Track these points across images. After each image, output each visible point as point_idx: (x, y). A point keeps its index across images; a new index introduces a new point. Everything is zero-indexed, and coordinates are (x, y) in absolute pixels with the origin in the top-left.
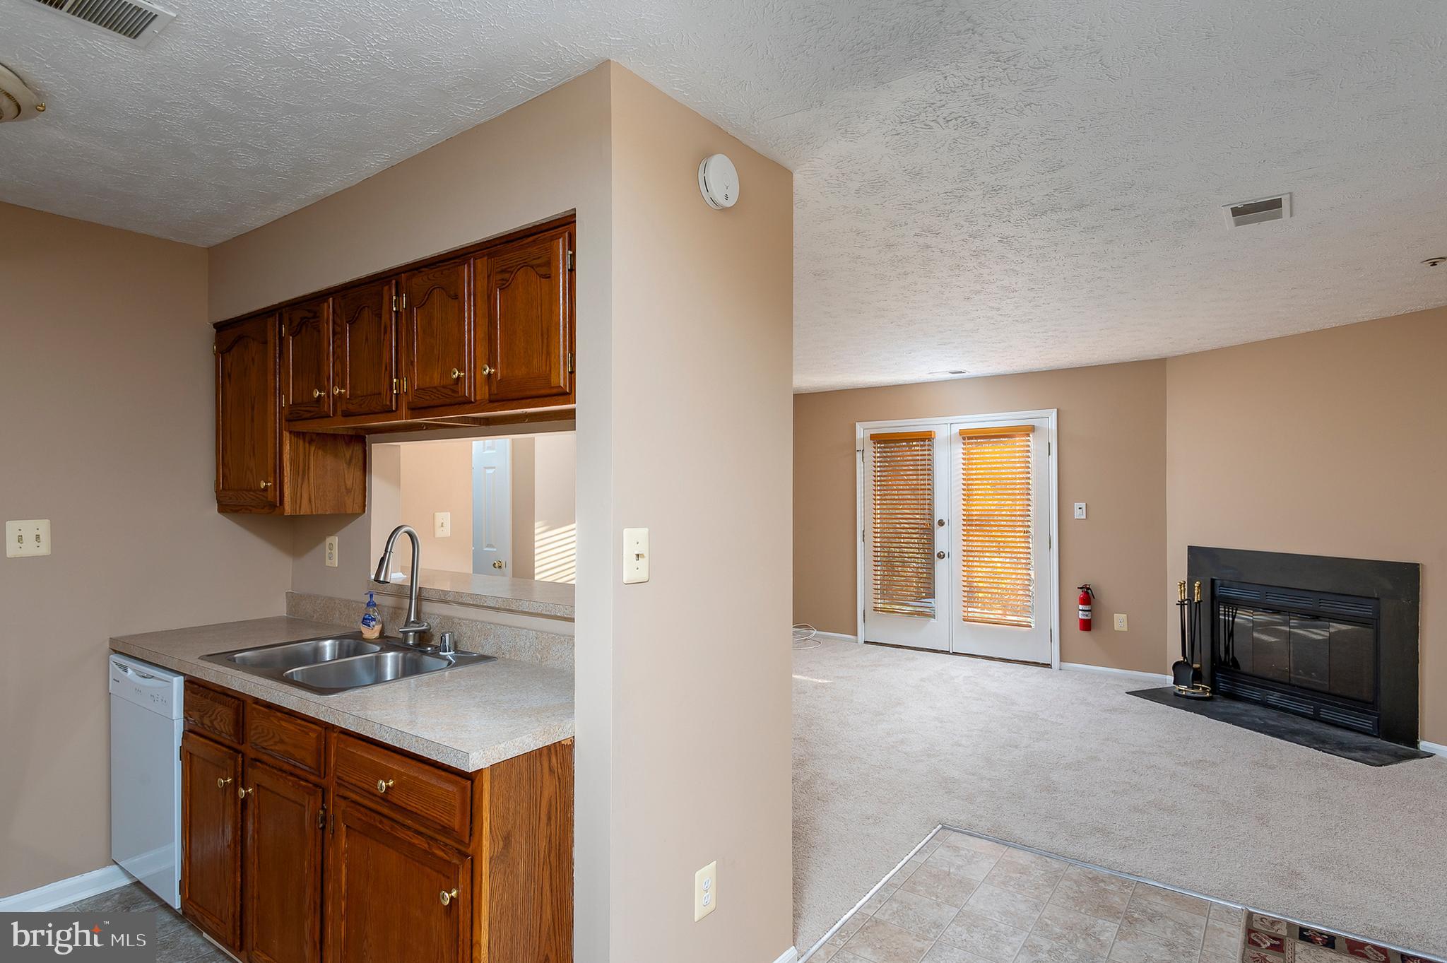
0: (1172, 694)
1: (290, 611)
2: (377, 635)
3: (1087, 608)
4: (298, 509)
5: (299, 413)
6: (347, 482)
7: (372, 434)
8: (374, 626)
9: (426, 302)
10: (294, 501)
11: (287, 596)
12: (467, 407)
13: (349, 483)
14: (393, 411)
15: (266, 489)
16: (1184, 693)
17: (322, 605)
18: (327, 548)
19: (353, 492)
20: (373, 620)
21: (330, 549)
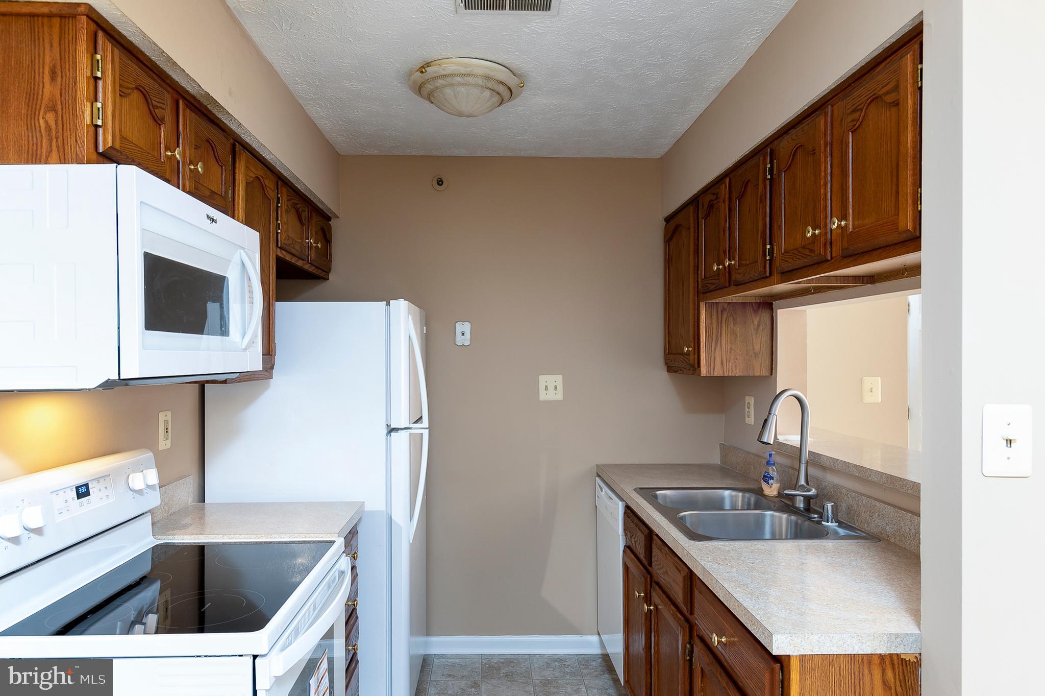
1: (722, 461)
2: (775, 493)
4: (712, 371)
5: (707, 286)
6: (755, 347)
7: (777, 300)
8: (772, 484)
9: (791, 164)
10: (708, 365)
11: (720, 447)
12: (825, 265)
13: (757, 348)
14: (767, 277)
15: (688, 353)
17: (742, 458)
18: (746, 408)
19: (760, 357)
20: (772, 478)
21: (748, 408)
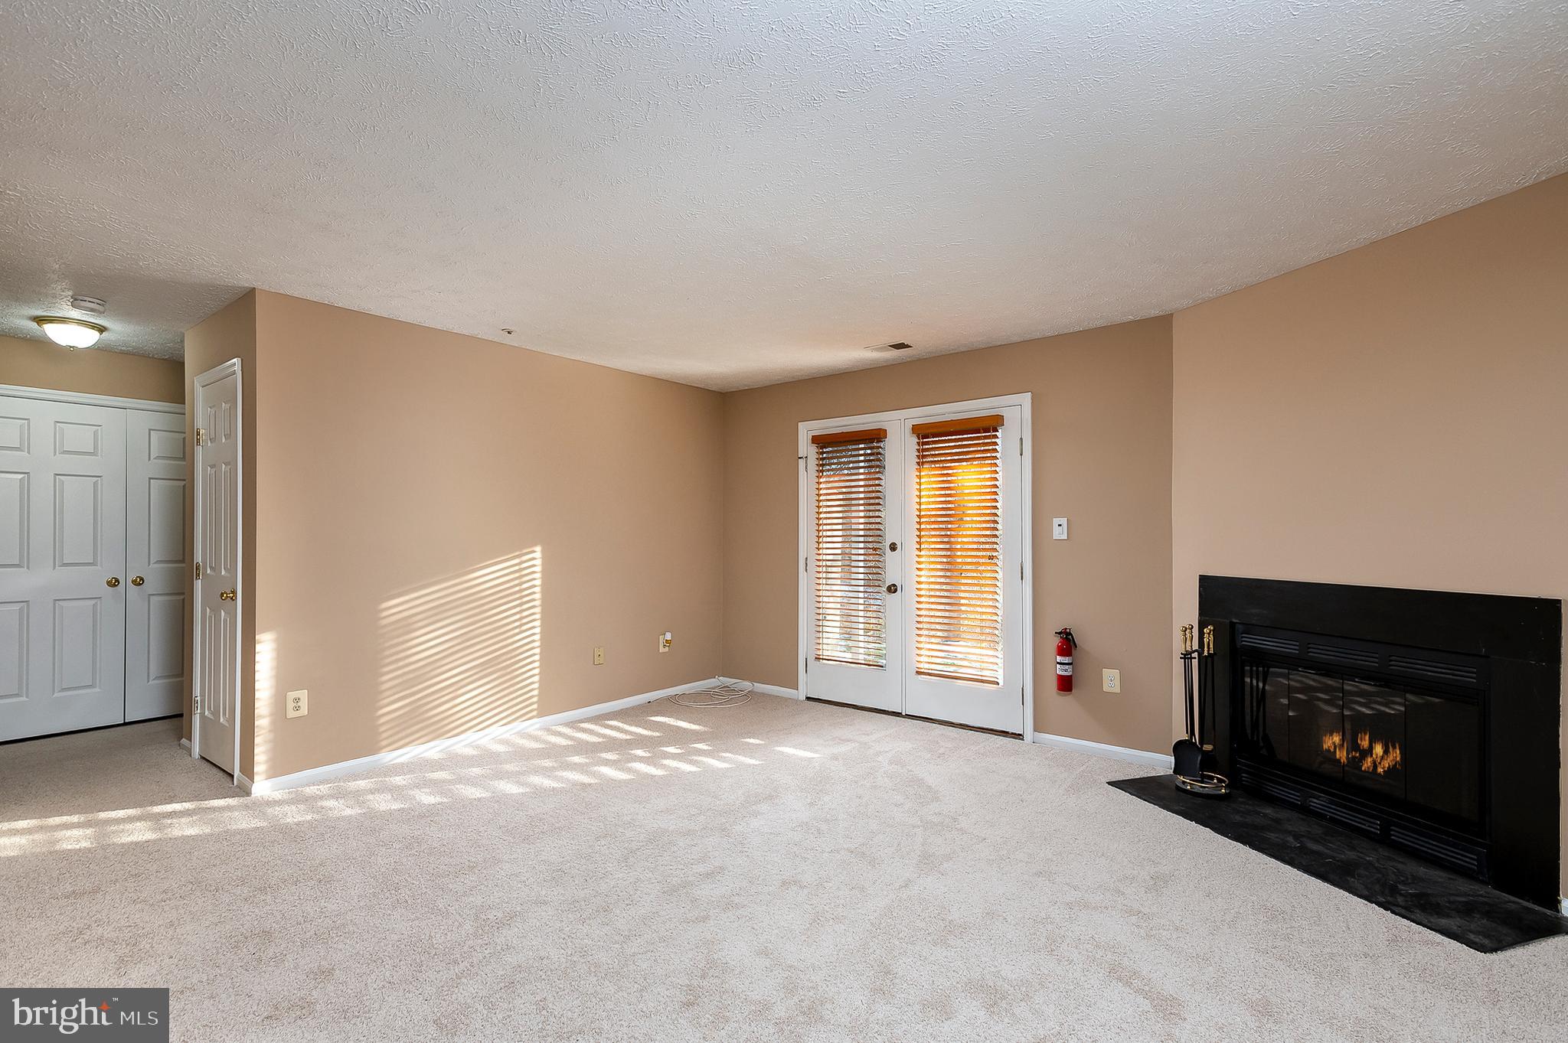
0: (1174, 788)
3: (1066, 660)
16: (1189, 787)
